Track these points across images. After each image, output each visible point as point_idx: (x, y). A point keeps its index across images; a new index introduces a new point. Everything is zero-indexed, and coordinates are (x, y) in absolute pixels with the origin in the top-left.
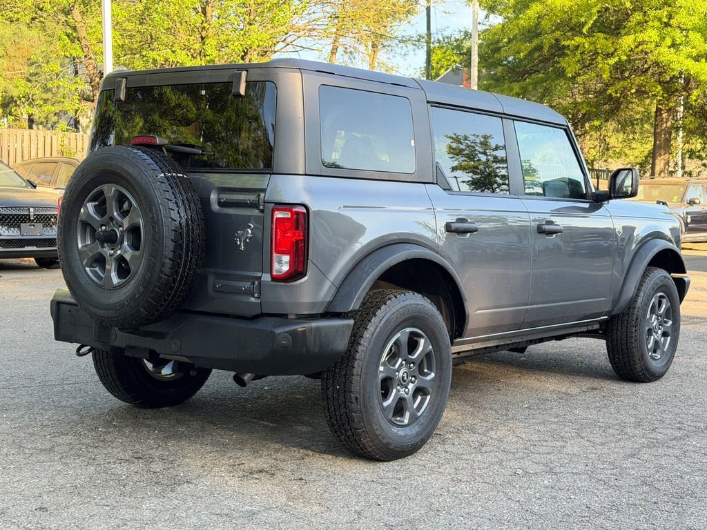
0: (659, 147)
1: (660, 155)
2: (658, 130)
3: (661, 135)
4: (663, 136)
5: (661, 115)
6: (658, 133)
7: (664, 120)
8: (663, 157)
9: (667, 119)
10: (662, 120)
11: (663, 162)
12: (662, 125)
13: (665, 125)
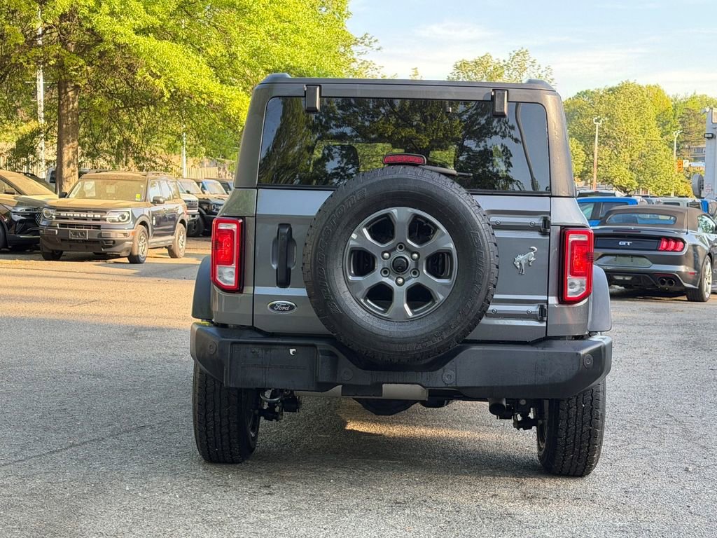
0: (66, 132)
1: (68, 142)
2: (64, 112)
3: (68, 117)
4: (70, 119)
5: (66, 93)
6: (64, 115)
7: (71, 99)
8: (71, 144)
9: (74, 98)
10: (68, 100)
11: (71, 150)
12: (68, 105)
13: (71, 106)
